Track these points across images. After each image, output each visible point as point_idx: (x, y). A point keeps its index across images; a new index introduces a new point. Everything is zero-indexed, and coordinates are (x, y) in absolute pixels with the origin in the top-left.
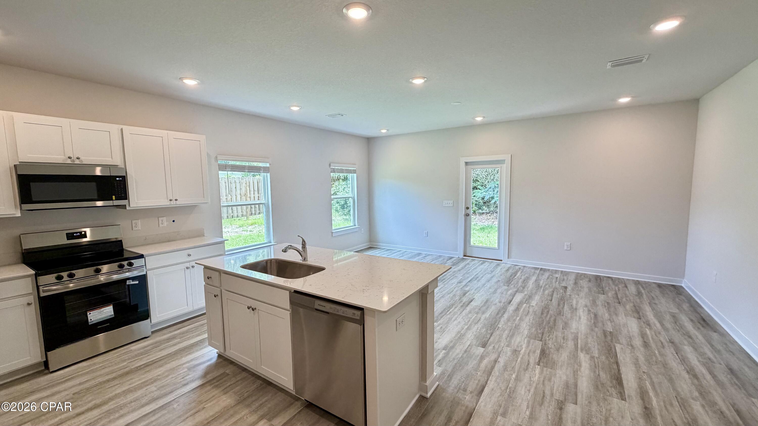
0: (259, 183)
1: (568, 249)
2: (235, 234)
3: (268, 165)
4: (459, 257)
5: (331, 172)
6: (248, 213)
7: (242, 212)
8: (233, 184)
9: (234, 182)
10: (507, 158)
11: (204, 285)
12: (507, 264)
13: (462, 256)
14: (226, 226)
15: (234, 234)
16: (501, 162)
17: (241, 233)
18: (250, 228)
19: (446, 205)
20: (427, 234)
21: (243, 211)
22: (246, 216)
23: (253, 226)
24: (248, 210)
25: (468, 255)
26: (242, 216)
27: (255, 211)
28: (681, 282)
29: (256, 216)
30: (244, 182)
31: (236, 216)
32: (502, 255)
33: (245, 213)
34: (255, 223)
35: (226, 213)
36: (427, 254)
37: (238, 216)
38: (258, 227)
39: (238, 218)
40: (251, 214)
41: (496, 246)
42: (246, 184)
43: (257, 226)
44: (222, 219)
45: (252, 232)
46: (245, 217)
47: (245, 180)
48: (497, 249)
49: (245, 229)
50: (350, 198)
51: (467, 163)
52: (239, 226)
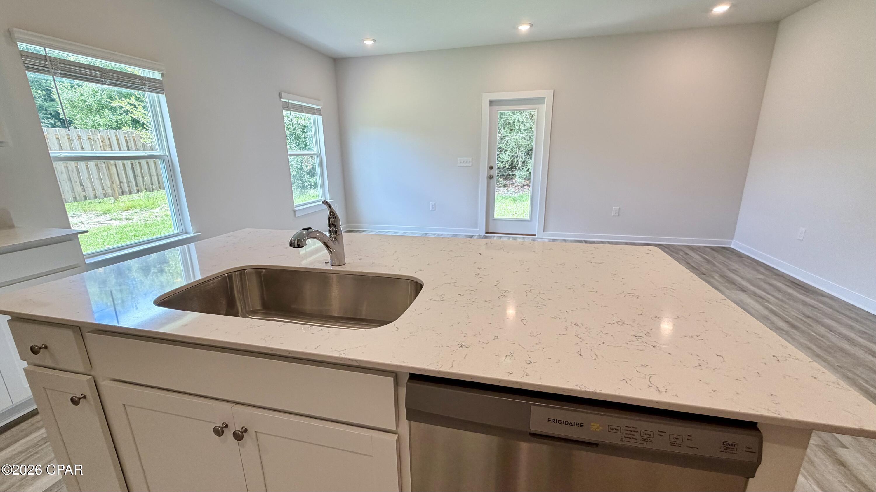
0: (129, 141)
1: (616, 215)
2: (98, 225)
3: (157, 76)
4: (480, 235)
5: (284, 108)
6: (116, 191)
7: (103, 189)
8: (75, 141)
9: (77, 138)
10: (548, 94)
11: (25, 370)
12: (542, 238)
13: (483, 234)
14: (75, 213)
15: (95, 226)
16: (540, 101)
17: (108, 224)
18: (124, 215)
19: (462, 165)
20: (434, 207)
21: (105, 187)
22: (113, 196)
23: (130, 212)
24: (115, 186)
25: (490, 231)
26: (105, 196)
27: (129, 187)
28: (730, 243)
29: (131, 195)
30: (98, 138)
31: (92, 196)
32: (536, 228)
33: (109, 191)
34: (134, 207)
35: (70, 192)
36: (435, 234)
37: (96, 197)
38: (142, 213)
39: (97, 201)
40: (123, 193)
41: (527, 217)
42: (102, 142)
43: (137, 210)
44: (64, 201)
45: (131, 221)
46: (112, 198)
47: (99, 135)
48: (530, 220)
49: (117, 216)
50: (315, 156)
51: (491, 102)
52: (101, 212)
